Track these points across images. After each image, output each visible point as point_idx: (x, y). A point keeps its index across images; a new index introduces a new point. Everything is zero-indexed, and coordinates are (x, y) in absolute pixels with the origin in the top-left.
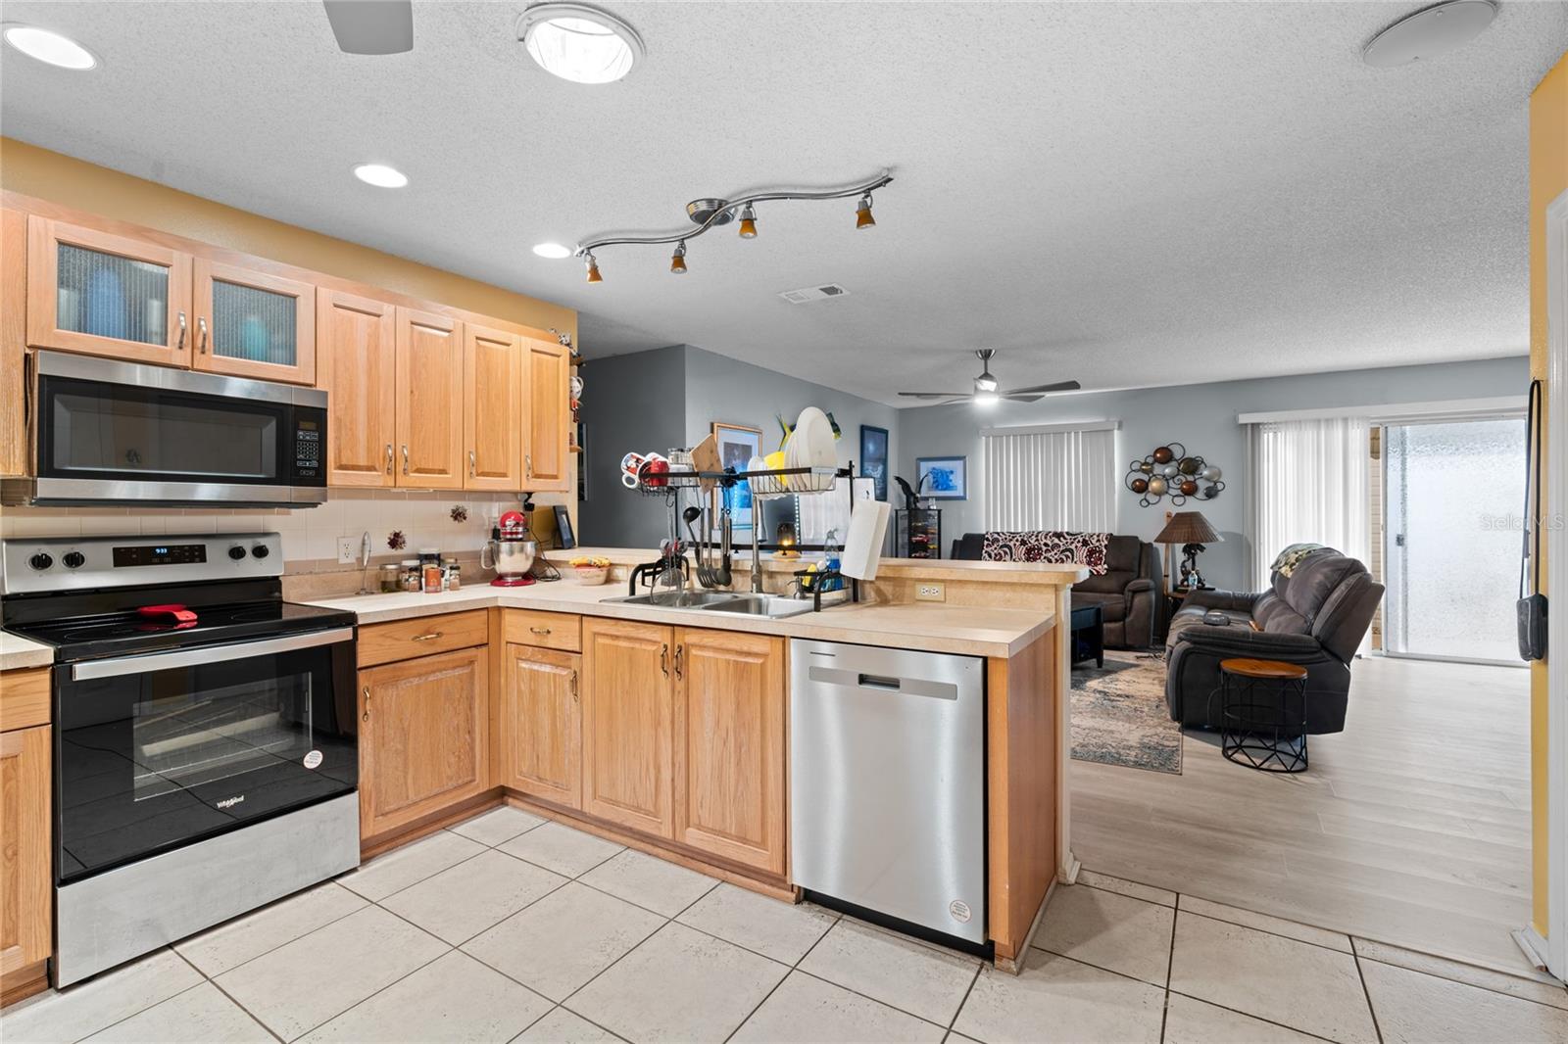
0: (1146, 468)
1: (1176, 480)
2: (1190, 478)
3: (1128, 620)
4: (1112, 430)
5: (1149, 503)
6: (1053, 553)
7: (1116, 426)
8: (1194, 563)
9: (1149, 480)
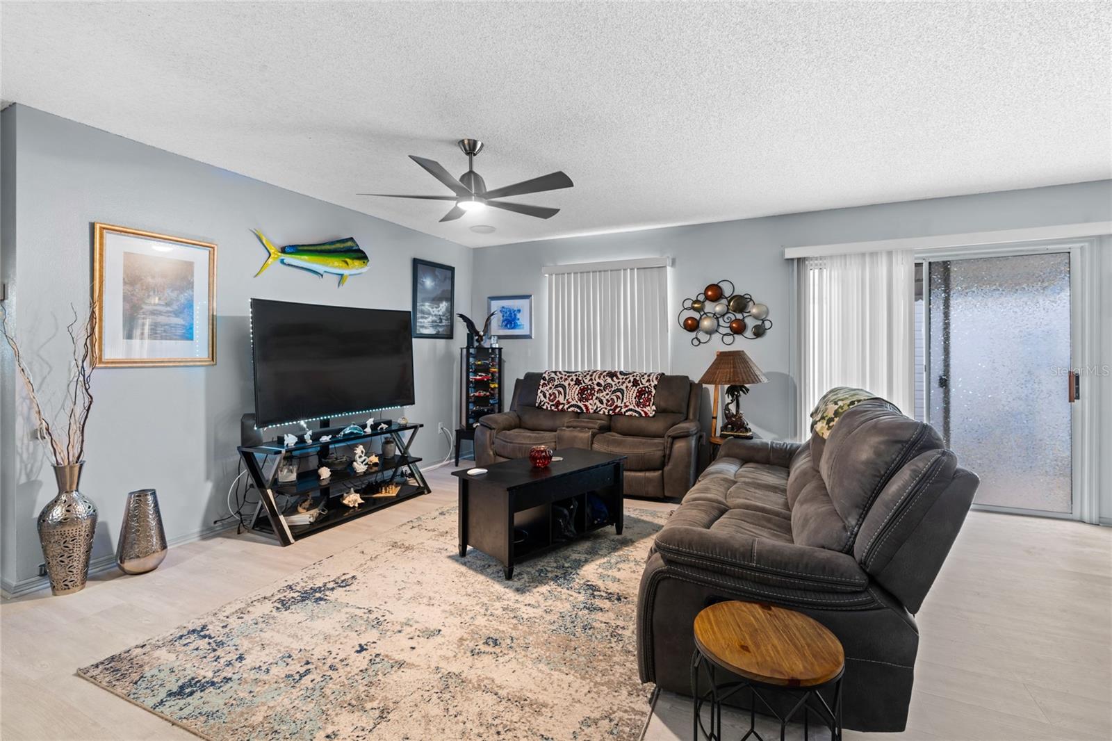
0: (697, 306)
1: (726, 317)
2: (739, 316)
3: (666, 469)
4: (665, 267)
5: (700, 342)
6: (605, 393)
7: (669, 262)
8: (738, 406)
9: (701, 318)
